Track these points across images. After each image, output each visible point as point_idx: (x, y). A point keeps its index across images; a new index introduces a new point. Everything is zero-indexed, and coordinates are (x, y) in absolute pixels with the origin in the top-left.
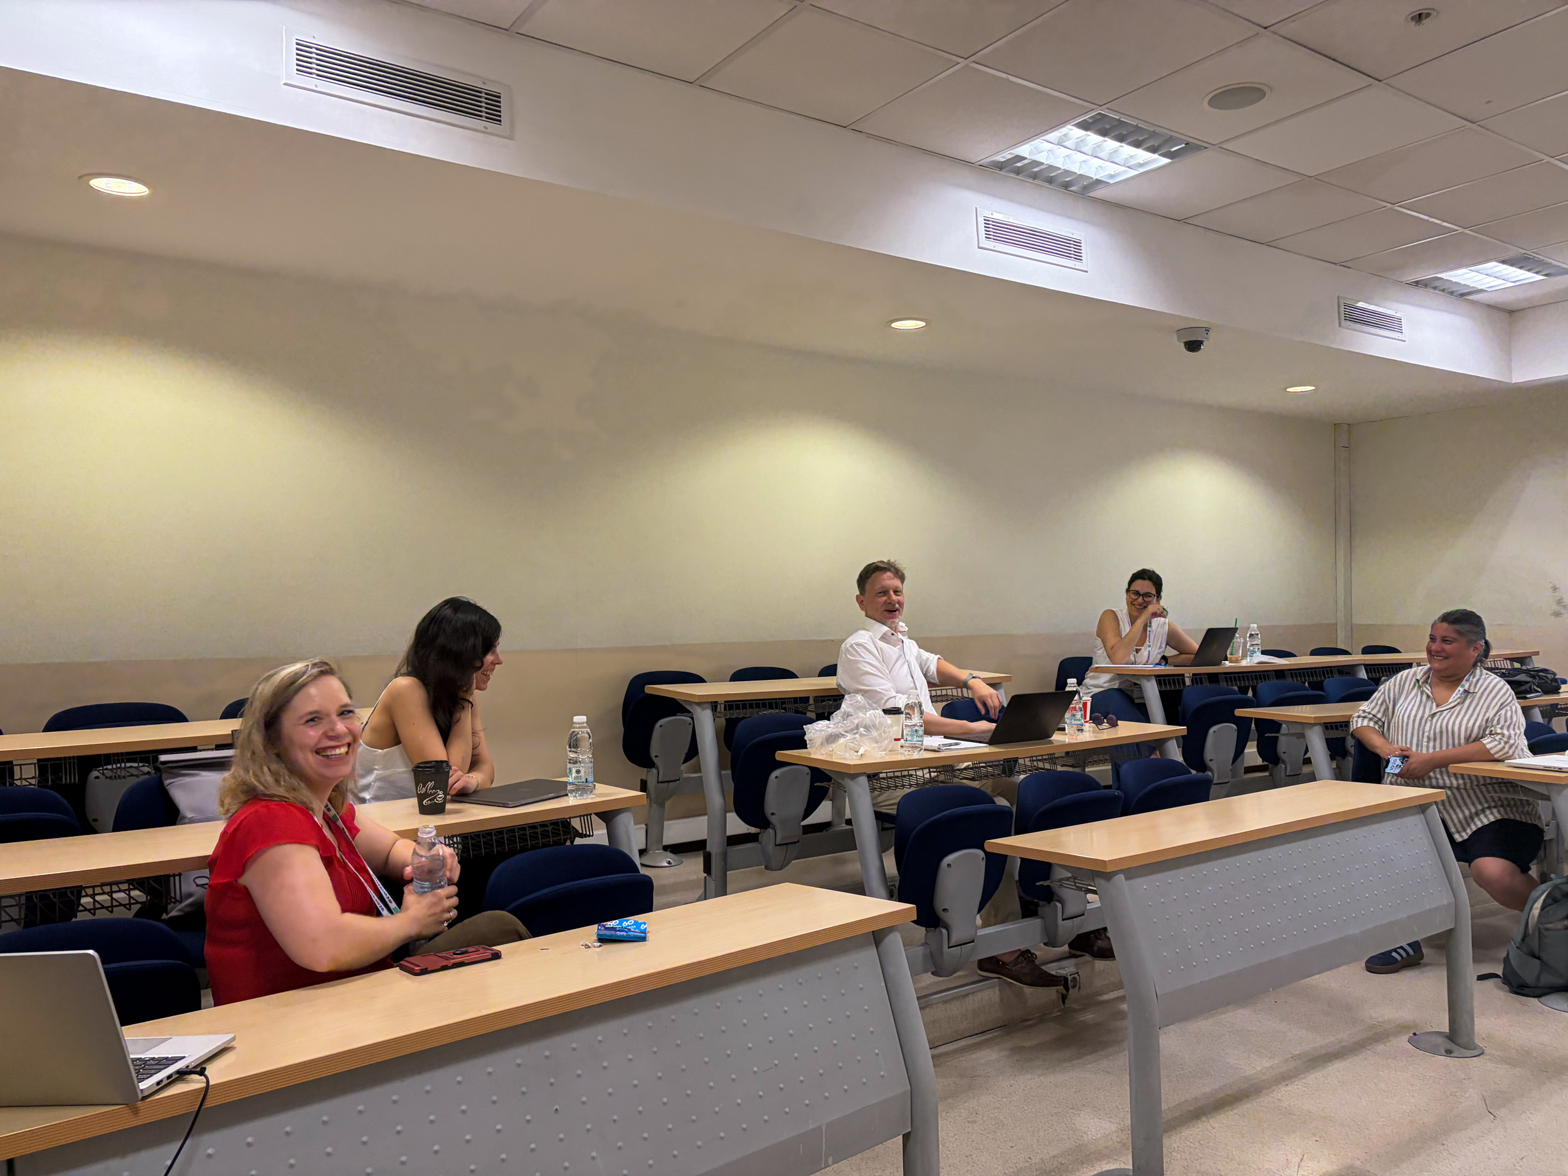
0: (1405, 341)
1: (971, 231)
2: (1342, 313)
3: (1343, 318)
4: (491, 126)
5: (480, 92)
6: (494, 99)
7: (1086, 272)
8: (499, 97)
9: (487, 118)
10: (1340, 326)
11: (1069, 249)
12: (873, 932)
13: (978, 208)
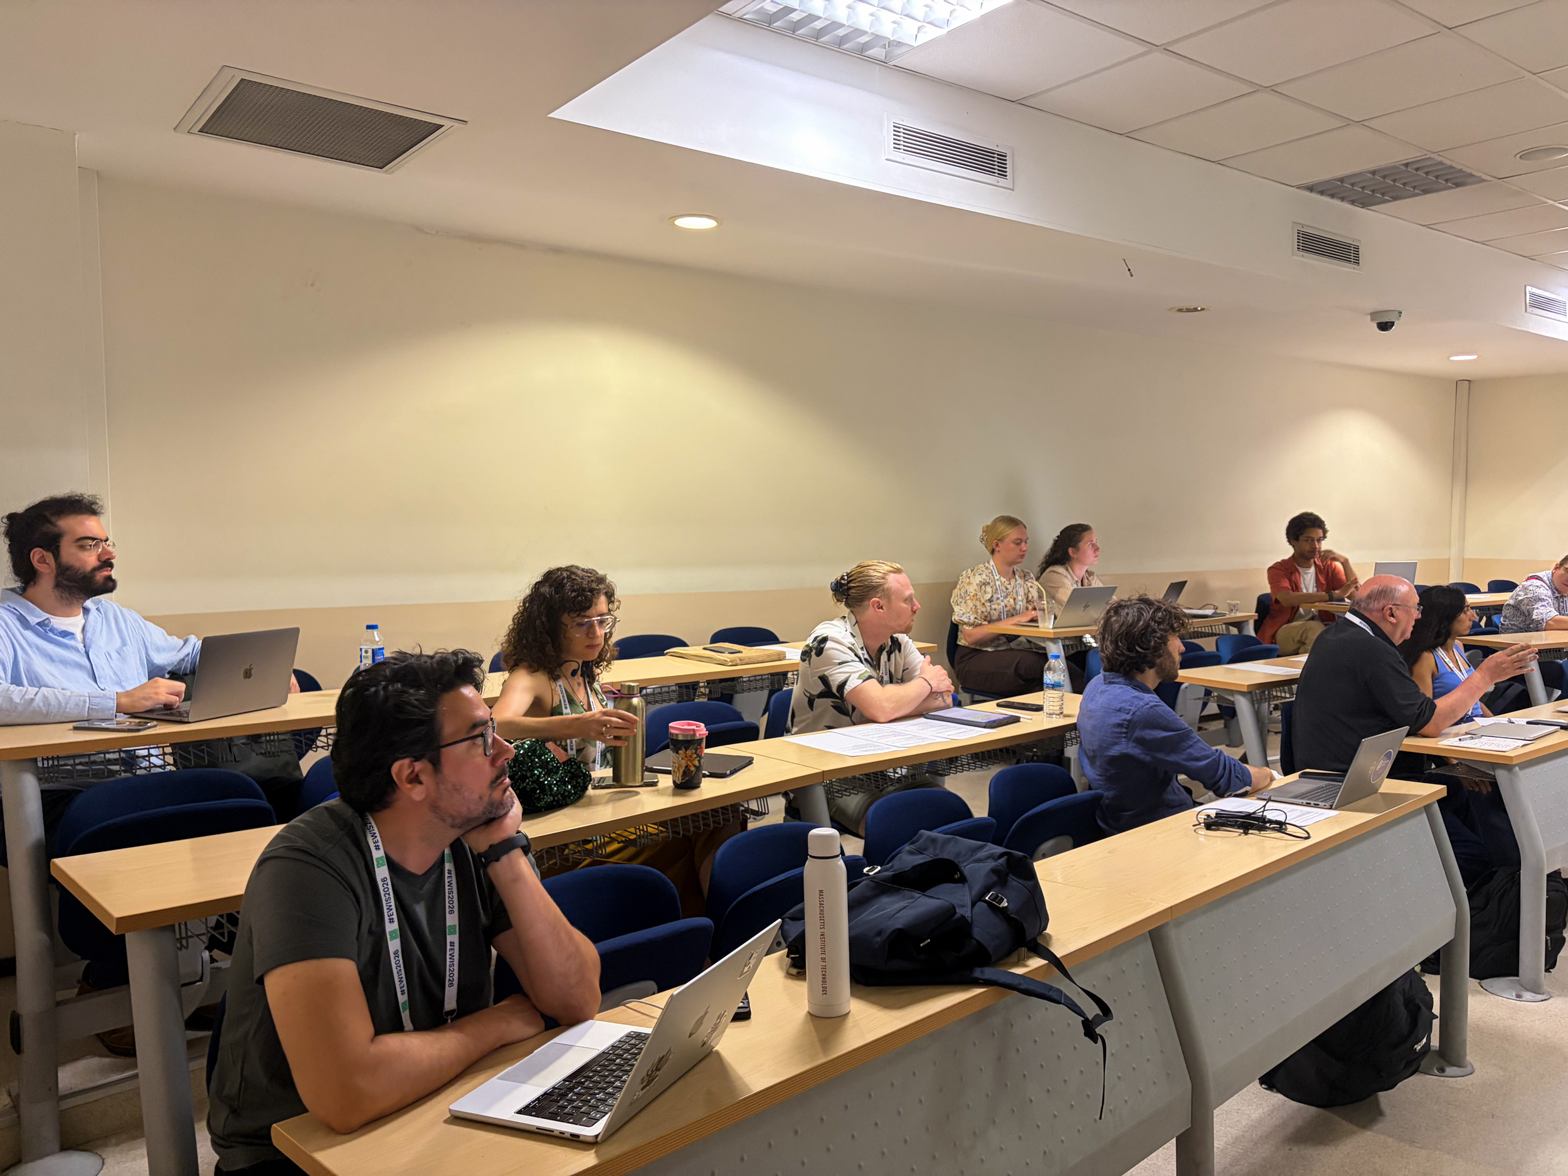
4: (1002, 181)
5: (994, 153)
9: (999, 174)
12: (1424, 807)
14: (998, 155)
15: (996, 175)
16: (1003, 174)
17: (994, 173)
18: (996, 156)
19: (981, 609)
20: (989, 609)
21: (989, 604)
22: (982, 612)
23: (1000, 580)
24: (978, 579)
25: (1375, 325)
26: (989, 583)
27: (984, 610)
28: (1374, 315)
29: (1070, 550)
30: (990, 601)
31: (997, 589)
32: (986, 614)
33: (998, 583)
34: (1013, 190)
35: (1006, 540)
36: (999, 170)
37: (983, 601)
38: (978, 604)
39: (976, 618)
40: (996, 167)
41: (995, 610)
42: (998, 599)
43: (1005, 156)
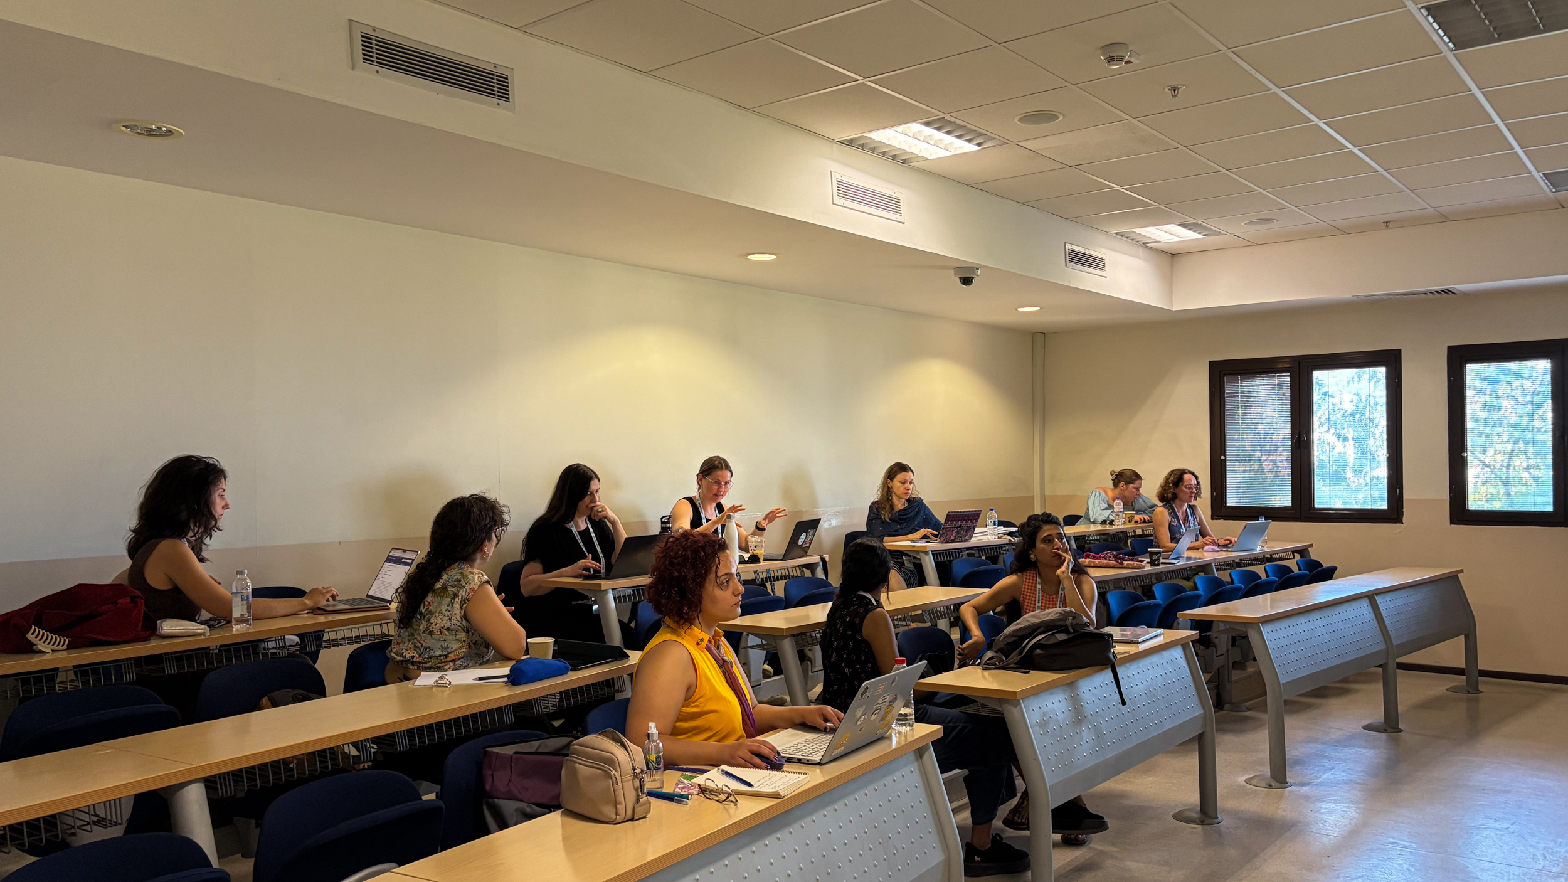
0: (1106, 277)
1: (828, 190)
2: (1068, 255)
3: (1068, 259)
6: (504, 81)
7: (904, 223)
8: (507, 79)
10: (1066, 266)
11: (892, 204)
13: (833, 173)
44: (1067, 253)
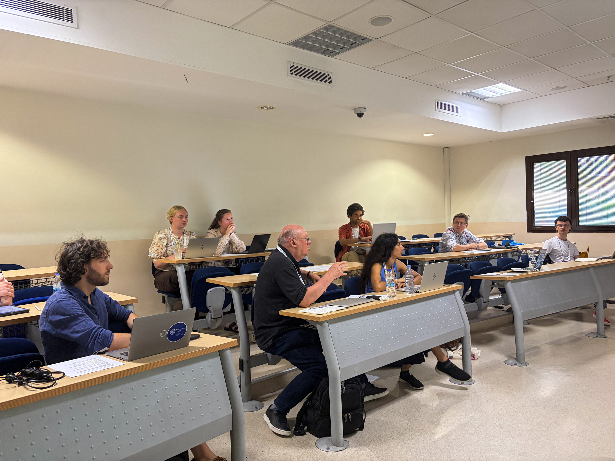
14: (65, 10)
15: (65, 20)
16: (70, 19)
17: (63, 19)
18: (64, 10)
19: (160, 251)
20: (165, 251)
21: (165, 248)
22: (161, 252)
23: (173, 237)
24: (160, 236)
25: (356, 114)
26: (165, 238)
27: (162, 251)
28: (355, 109)
29: (219, 222)
30: (167, 246)
31: (171, 241)
32: (163, 253)
33: (172, 238)
34: (78, 28)
35: (175, 216)
36: (66, 18)
37: (161, 247)
38: (159, 248)
39: (157, 255)
40: (65, 16)
41: (170, 251)
42: (171, 245)
43: (72, 11)
44: (436, 104)
